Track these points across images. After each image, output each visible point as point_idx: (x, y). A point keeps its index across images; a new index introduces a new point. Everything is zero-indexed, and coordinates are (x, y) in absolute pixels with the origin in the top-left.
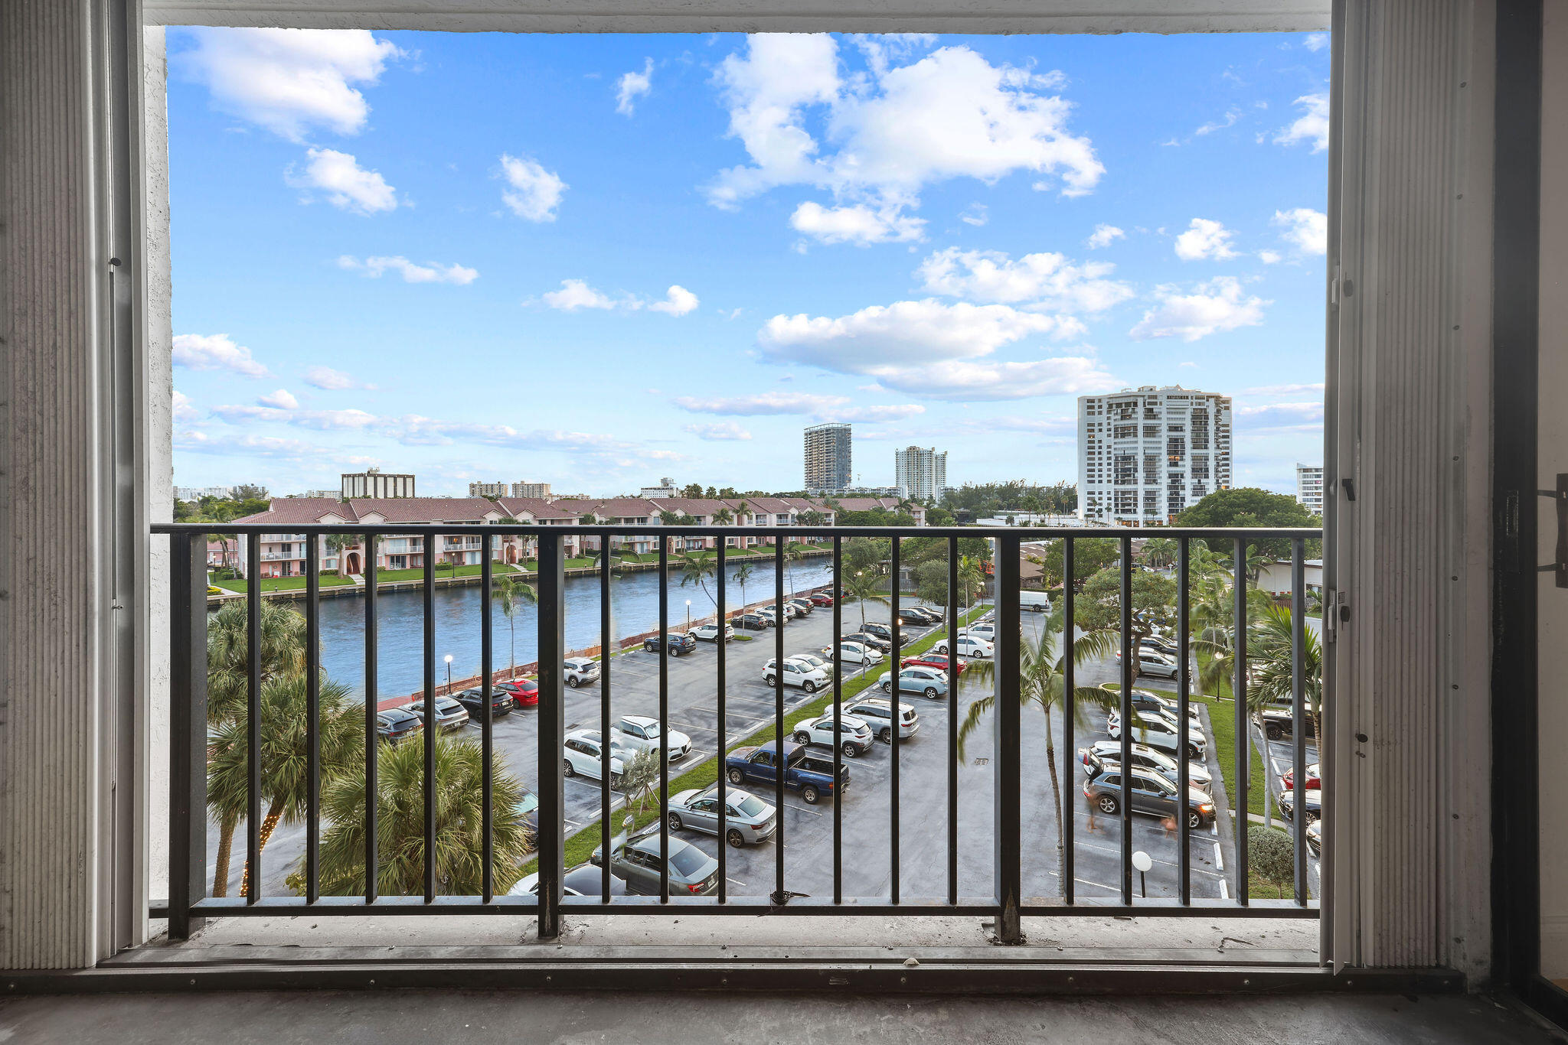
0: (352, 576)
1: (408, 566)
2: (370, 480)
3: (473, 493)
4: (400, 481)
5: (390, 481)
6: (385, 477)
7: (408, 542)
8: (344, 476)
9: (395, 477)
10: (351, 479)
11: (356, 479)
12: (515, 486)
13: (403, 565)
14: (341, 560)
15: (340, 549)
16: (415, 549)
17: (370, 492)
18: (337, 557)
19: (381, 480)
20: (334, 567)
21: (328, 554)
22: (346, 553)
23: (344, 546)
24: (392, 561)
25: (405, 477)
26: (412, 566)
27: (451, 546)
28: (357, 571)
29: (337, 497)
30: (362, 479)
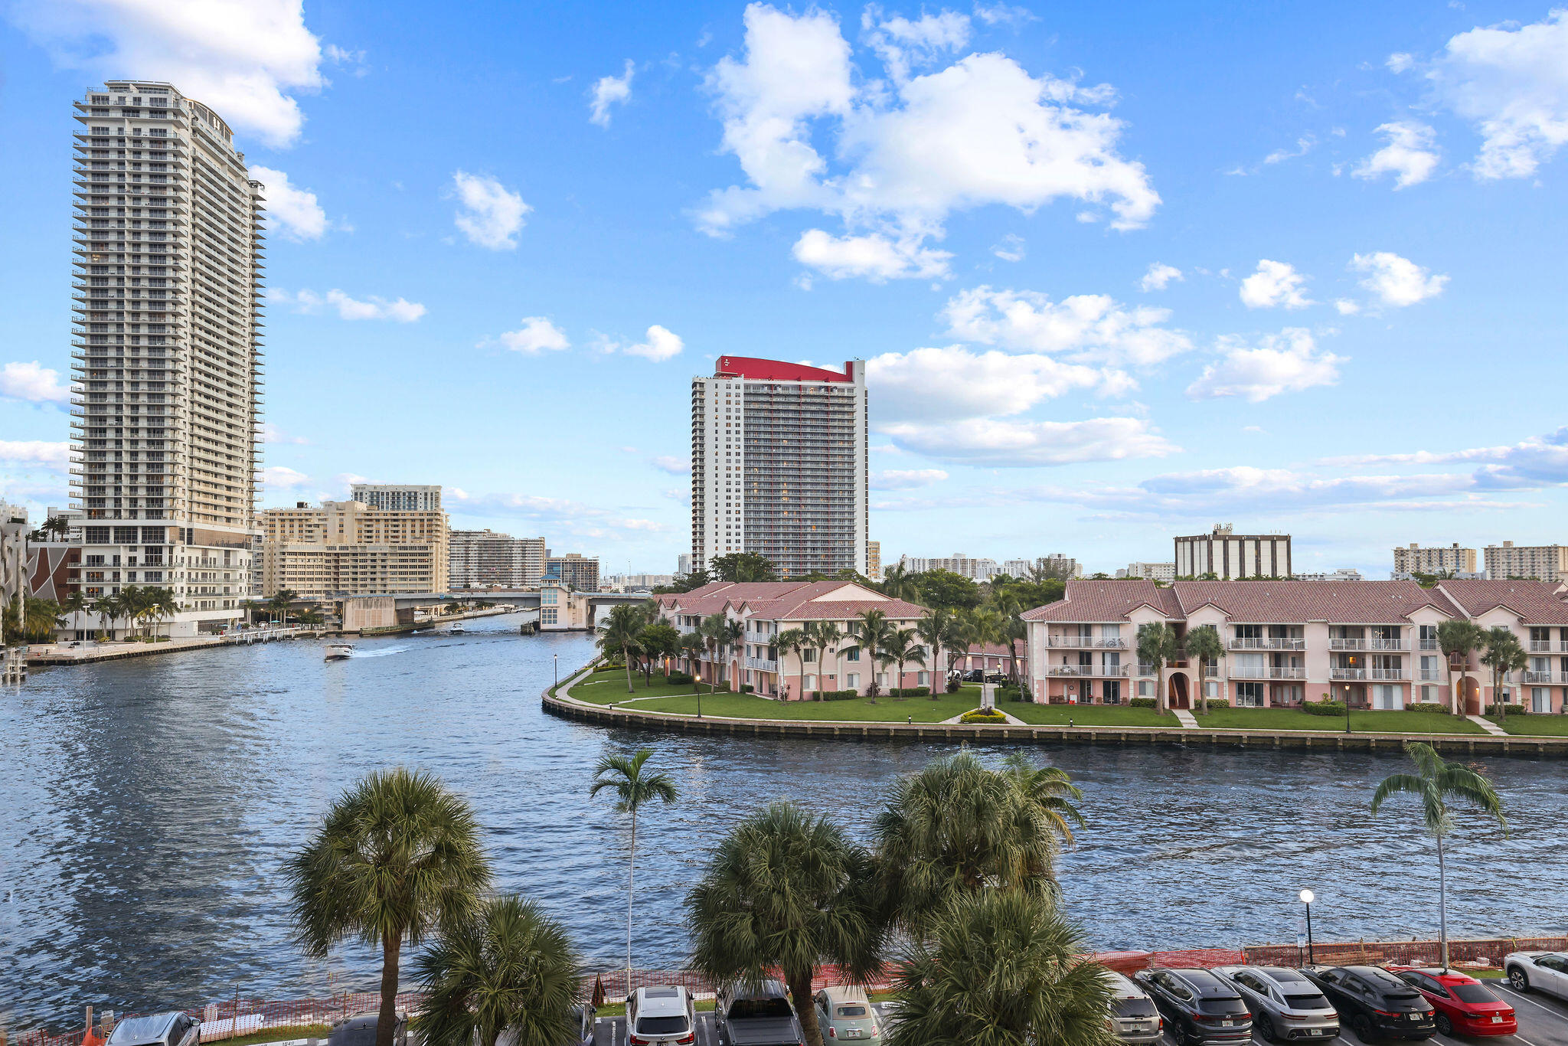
0: (1177, 712)
1: (1267, 703)
2: (1218, 546)
3: (1402, 566)
4: (1266, 546)
5: (1250, 546)
6: (1242, 540)
7: (1267, 660)
8: (1177, 540)
9: (1257, 540)
10: (1188, 545)
11: (1196, 544)
12: (1491, 552)
13: (1259, 701)
14: (1160, 684)
15: (1158, 665)
16: (1278, 674)
17: (1218, 569)
18: (1155, 678)
19: (1234, 546)
20: (1150, 695)
21: (1142, 673)
22: (1168, 673)
23: (1164, 661)
24: (1240, 691)
25: (1273, 540)
26: (1275, 704)
27: (1344, 672)
28: (1184, 704)
29: (1167, 576)
30: (1204, 544)
